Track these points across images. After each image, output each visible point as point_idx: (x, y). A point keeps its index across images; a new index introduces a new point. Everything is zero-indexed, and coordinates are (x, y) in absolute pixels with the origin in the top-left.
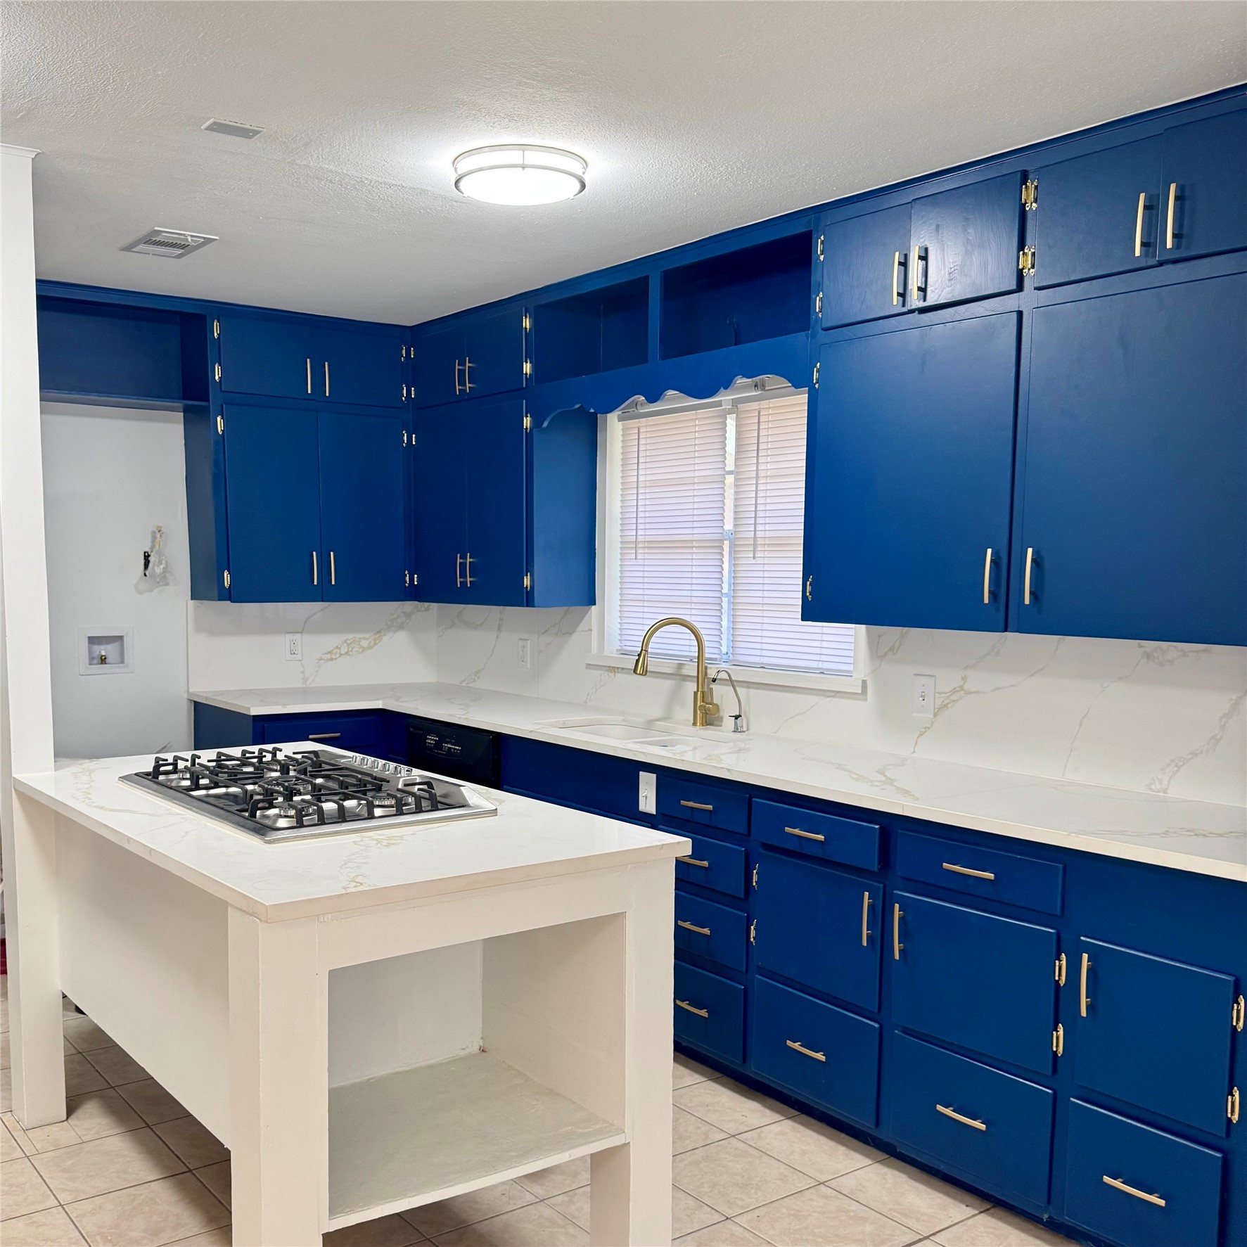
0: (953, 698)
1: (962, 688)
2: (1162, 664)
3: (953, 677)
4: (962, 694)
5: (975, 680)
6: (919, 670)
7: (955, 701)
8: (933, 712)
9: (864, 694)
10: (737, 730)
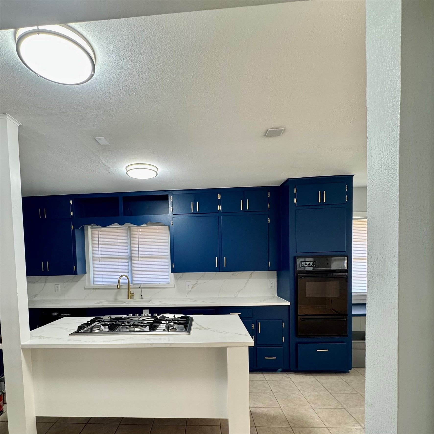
0: (195, 285)
1: (197, 283)
2: (235, 276)
3: (195, 282)
4: (197, 284)
5: (199, 281)
6: (186, 281)
7: (195, 286)
8: (191, 288)
9: (174, 287)
10: (142, 298)
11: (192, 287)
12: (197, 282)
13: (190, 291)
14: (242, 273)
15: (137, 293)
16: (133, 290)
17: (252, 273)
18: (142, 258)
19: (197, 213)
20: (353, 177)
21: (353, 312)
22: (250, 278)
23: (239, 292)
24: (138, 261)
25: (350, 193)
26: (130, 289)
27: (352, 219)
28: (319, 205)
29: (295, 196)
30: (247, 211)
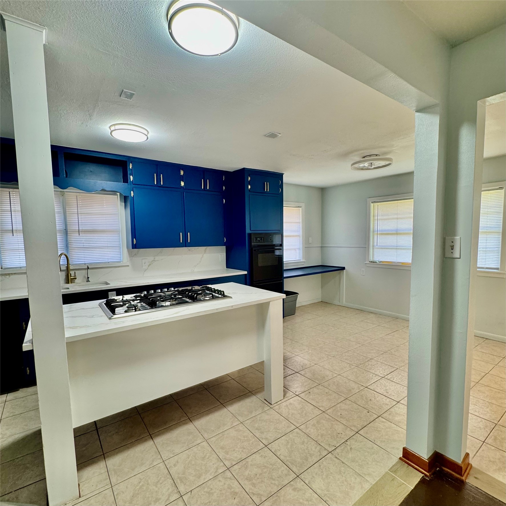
2: (192, 251)
3: (152, 258)
4: (154, 261)
5: (157, 258)
6: (143, 258)
7: (153, 263)
8: (148, 266)
9: (128, 266)
10: (88, 281)
11: (149, 264)
12: (154, 258)
13: (147, 269)
14: (198, 248)
15: (80, 276)
16: (75, 272)
17: (206, 249)
18: (83, 232)
19: (161, 186)
20: (283, 175)
21: (285, 276)
22: (204, 253)
23: (195, 267)
24: (78, 236)
25: (281, 186)
26: (70, 271)
27: (283, 207)
28: (265, 193)
29: (249, 183)
30: (207, 190)
